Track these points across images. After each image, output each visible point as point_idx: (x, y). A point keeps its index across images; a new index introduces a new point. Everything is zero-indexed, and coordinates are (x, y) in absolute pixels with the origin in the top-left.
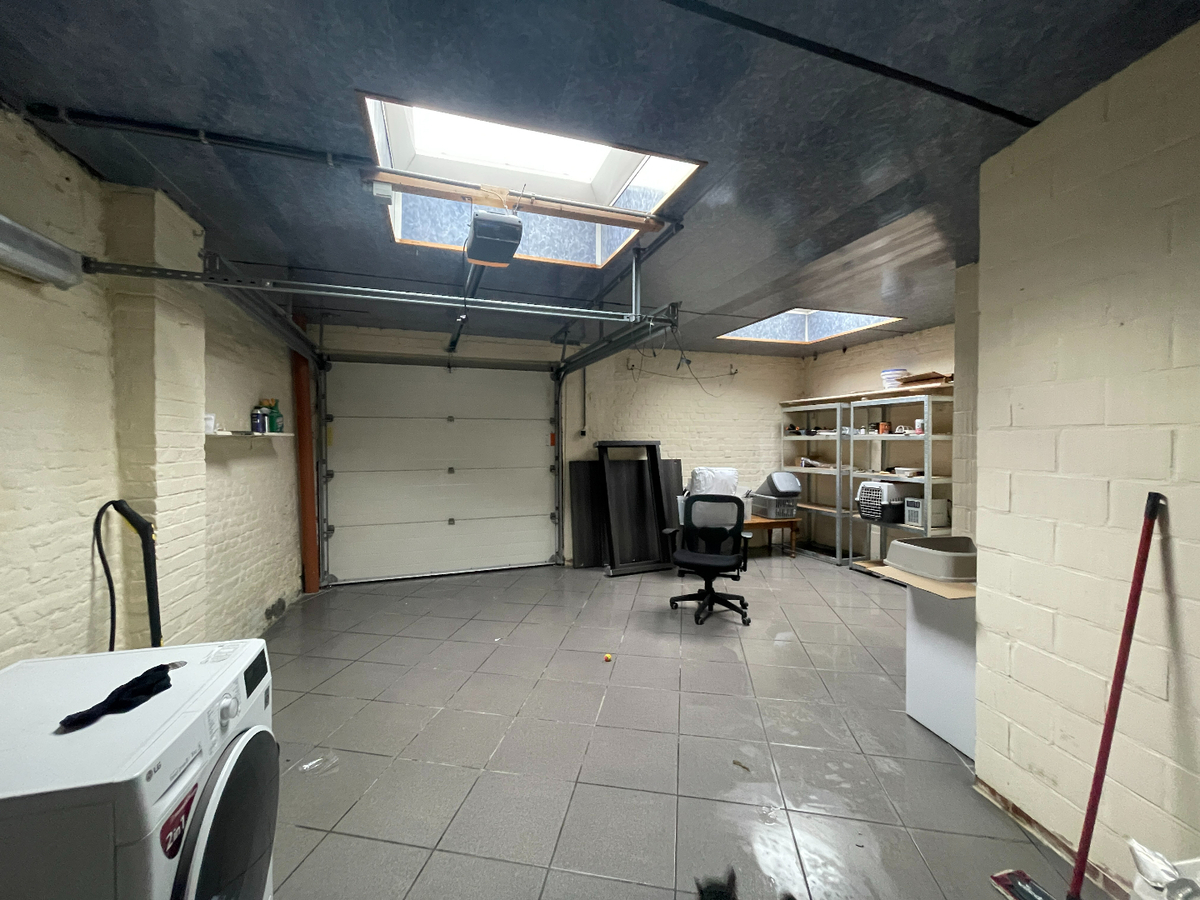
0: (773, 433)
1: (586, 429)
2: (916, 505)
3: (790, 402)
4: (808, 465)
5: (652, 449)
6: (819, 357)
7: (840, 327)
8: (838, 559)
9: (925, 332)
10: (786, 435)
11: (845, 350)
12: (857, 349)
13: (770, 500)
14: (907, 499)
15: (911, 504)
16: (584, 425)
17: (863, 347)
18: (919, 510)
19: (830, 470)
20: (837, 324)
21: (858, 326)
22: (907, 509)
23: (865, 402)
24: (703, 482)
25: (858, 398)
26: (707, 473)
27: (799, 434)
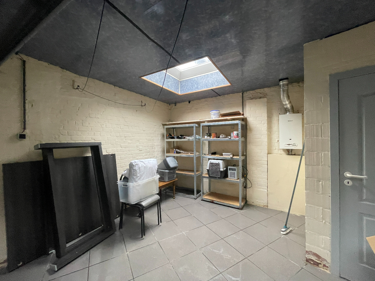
0: (160, 137)
1: (27, 132)
2: (234, 170)
3: (167, 123)
4: (177, 153)
5: (96, 149)
6: (178, 105)
7: (197, 88)
8: (195, 196)
9: (226, 96)
10: (167, 138)
11: (189, 102)
12: (195, 102)
13: (166, 172)
14: (229, 167)
15: (230, 169)
16: (25, 128)
17: (198, 101)
18: (236, 172)
19: (190, 154)
20: (196, 86)
21: (207, 88)
22: (229, 172)
23: (206, 124)
24: (138, 171)
25: (204, 122)
26: (141, 164)
27: (173, 138)
